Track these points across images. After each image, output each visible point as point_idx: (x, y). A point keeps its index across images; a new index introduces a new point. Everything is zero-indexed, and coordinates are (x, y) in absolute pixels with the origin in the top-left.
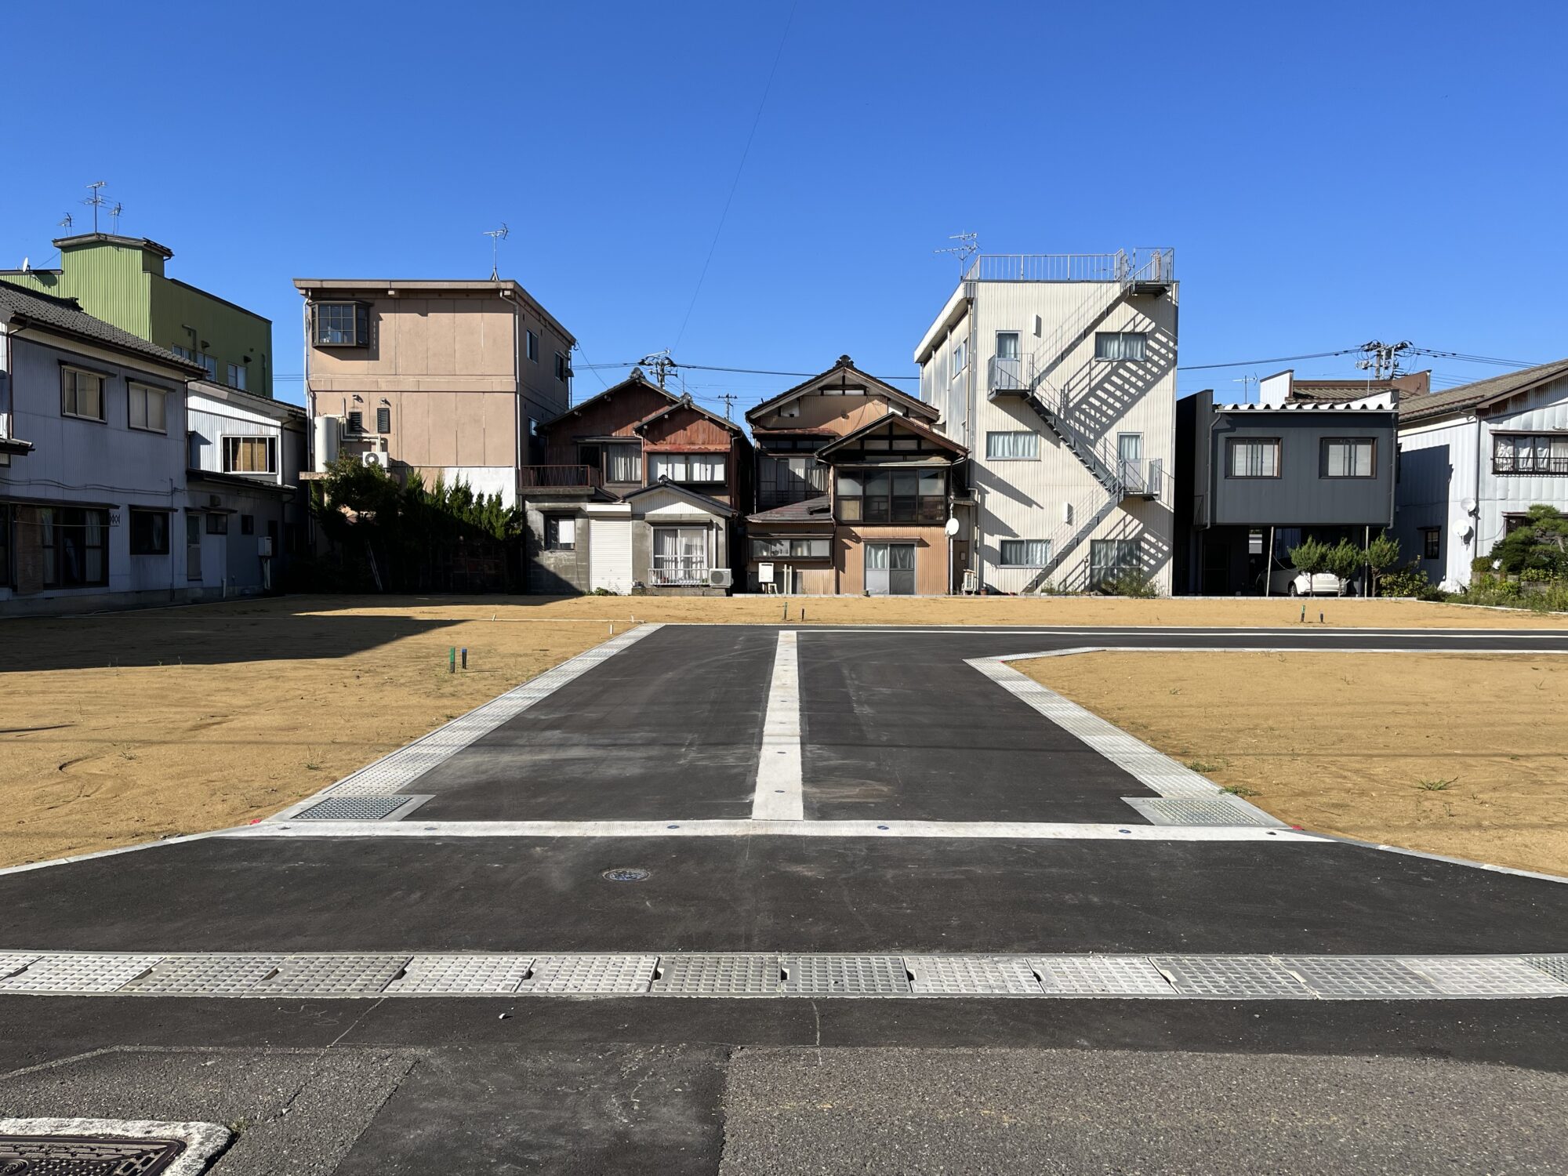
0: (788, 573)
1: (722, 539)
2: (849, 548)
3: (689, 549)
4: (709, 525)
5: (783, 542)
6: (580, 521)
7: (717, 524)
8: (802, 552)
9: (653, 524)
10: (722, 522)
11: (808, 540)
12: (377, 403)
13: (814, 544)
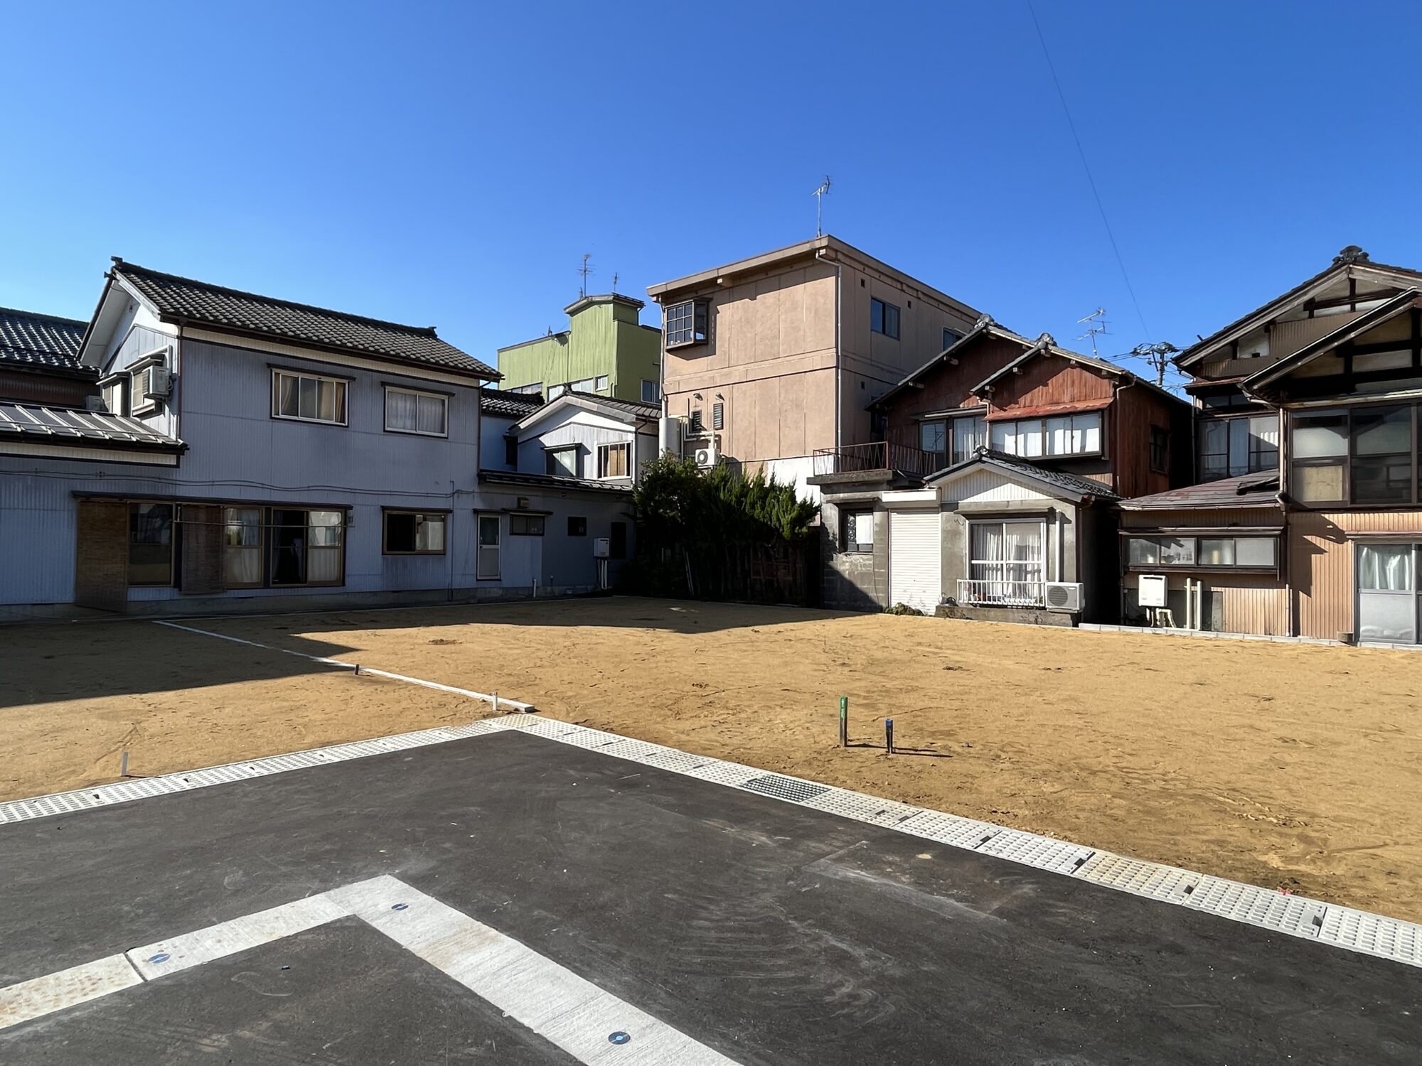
0: (1193, 593)
1: (1070, 536)
2: (1321, 551)
3: (1022, 552)
4: (1049, 515)
5: (1183, 541)
6: (878, 515)
7: (1063, 515)
8: (1221, 557)
9: (968, 516)
10: (1070, 512)
11: (1231, 537)
12: (711, 398)
13: (1243, 544)
